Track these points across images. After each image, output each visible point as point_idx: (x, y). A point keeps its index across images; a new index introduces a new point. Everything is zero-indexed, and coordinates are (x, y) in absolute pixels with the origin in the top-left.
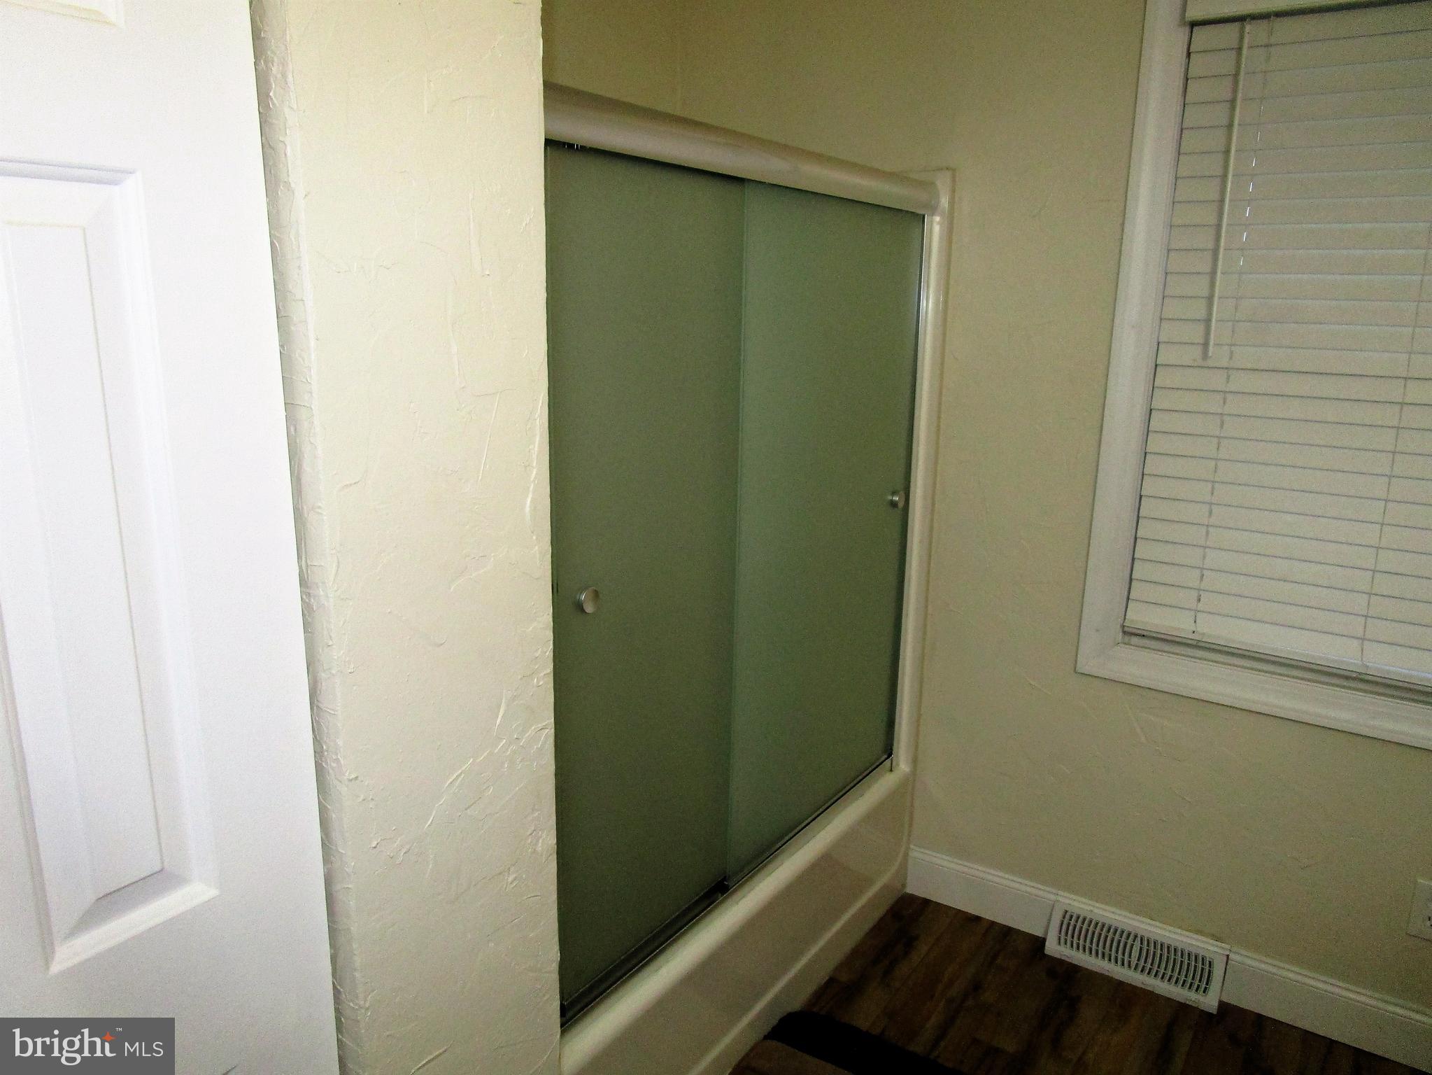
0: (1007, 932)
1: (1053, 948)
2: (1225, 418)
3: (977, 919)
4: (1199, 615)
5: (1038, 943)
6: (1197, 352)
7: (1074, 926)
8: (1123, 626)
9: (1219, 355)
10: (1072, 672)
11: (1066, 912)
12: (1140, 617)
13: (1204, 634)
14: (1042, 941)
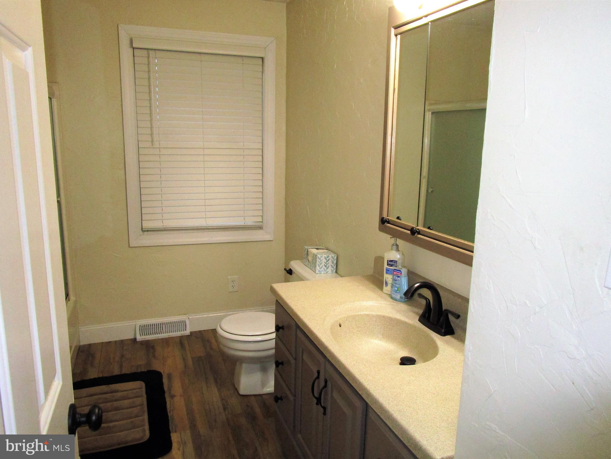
0: (122, 342)
1: (139, 338)
2: (161, 162)
3: (110, 342)
4: (163, 221)
5: (134, 340)
6: (150, 144)
7: (144, 329)
8: (142, 229)
9: (156, 145)
10: (128, 246)
11: (140, 326)
12: (146, 225)
13: (166, 226)
14: (135, 339)
